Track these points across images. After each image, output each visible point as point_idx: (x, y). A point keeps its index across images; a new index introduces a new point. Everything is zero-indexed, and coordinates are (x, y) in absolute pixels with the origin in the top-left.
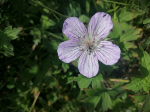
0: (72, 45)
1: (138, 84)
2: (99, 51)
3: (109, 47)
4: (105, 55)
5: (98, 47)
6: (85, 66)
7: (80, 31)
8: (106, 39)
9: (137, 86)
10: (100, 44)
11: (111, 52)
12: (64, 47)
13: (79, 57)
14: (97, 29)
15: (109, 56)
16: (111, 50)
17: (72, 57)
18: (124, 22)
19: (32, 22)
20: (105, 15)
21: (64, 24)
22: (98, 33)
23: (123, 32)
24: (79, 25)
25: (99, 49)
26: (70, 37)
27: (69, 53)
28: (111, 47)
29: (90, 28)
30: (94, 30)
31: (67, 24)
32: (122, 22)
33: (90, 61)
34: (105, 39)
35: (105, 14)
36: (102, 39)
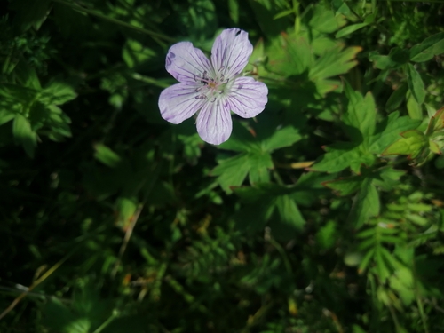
0: (184, 92)
1: (341, 158)
2: (233, 96)
3: (249, 86)
4: (244, 101)
5: (232, 90)
6: (210, 126)
7: (197, 66)
8: (244, 74)
9: (338, 163)
10: (236, 83)
11: (254, 94)
12: (171, 96)
13: (199, 111)
14: (227, 59)
15: (250, 102)
16: (252, 91)
17: (185, 113)
18: (322, 36)
19: (104, 60)
20: (239, 32)
21: (168, 55)
22: (230, 65)
23: (317, 57)
24: (194, 54)
25: (234, 94)
26: (180, 76)
27: (179, 107)
28: (253, 87)
29: (215, 57)
30: (222, 61)
31: (173, 55)
32: (318, 36)
33: (219, 115)
34: (242, 73)
35: (238, 30)
36: (237, 75)
